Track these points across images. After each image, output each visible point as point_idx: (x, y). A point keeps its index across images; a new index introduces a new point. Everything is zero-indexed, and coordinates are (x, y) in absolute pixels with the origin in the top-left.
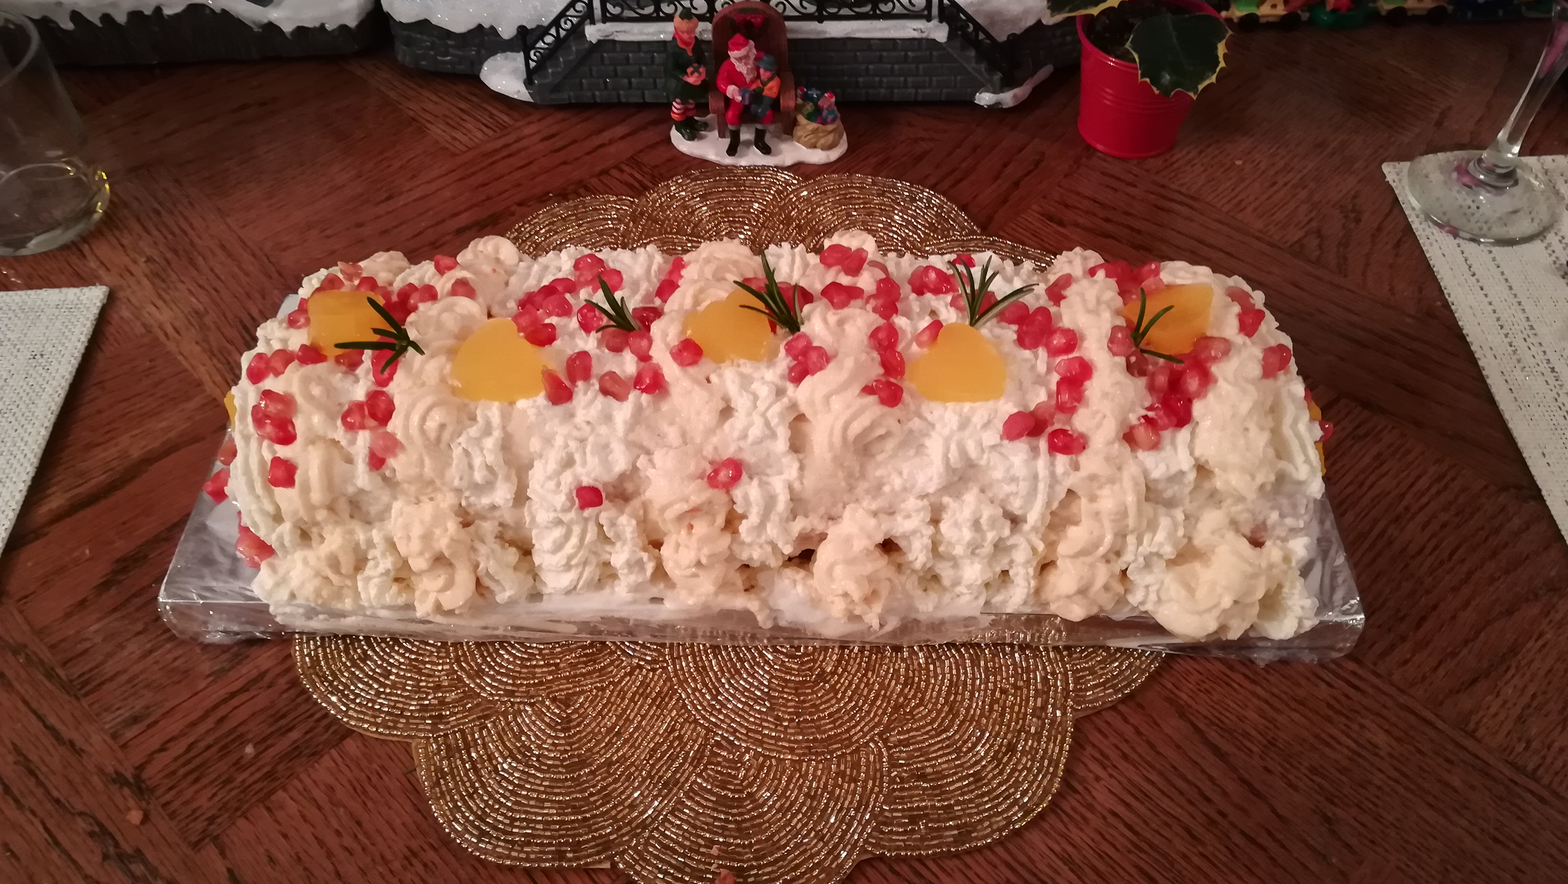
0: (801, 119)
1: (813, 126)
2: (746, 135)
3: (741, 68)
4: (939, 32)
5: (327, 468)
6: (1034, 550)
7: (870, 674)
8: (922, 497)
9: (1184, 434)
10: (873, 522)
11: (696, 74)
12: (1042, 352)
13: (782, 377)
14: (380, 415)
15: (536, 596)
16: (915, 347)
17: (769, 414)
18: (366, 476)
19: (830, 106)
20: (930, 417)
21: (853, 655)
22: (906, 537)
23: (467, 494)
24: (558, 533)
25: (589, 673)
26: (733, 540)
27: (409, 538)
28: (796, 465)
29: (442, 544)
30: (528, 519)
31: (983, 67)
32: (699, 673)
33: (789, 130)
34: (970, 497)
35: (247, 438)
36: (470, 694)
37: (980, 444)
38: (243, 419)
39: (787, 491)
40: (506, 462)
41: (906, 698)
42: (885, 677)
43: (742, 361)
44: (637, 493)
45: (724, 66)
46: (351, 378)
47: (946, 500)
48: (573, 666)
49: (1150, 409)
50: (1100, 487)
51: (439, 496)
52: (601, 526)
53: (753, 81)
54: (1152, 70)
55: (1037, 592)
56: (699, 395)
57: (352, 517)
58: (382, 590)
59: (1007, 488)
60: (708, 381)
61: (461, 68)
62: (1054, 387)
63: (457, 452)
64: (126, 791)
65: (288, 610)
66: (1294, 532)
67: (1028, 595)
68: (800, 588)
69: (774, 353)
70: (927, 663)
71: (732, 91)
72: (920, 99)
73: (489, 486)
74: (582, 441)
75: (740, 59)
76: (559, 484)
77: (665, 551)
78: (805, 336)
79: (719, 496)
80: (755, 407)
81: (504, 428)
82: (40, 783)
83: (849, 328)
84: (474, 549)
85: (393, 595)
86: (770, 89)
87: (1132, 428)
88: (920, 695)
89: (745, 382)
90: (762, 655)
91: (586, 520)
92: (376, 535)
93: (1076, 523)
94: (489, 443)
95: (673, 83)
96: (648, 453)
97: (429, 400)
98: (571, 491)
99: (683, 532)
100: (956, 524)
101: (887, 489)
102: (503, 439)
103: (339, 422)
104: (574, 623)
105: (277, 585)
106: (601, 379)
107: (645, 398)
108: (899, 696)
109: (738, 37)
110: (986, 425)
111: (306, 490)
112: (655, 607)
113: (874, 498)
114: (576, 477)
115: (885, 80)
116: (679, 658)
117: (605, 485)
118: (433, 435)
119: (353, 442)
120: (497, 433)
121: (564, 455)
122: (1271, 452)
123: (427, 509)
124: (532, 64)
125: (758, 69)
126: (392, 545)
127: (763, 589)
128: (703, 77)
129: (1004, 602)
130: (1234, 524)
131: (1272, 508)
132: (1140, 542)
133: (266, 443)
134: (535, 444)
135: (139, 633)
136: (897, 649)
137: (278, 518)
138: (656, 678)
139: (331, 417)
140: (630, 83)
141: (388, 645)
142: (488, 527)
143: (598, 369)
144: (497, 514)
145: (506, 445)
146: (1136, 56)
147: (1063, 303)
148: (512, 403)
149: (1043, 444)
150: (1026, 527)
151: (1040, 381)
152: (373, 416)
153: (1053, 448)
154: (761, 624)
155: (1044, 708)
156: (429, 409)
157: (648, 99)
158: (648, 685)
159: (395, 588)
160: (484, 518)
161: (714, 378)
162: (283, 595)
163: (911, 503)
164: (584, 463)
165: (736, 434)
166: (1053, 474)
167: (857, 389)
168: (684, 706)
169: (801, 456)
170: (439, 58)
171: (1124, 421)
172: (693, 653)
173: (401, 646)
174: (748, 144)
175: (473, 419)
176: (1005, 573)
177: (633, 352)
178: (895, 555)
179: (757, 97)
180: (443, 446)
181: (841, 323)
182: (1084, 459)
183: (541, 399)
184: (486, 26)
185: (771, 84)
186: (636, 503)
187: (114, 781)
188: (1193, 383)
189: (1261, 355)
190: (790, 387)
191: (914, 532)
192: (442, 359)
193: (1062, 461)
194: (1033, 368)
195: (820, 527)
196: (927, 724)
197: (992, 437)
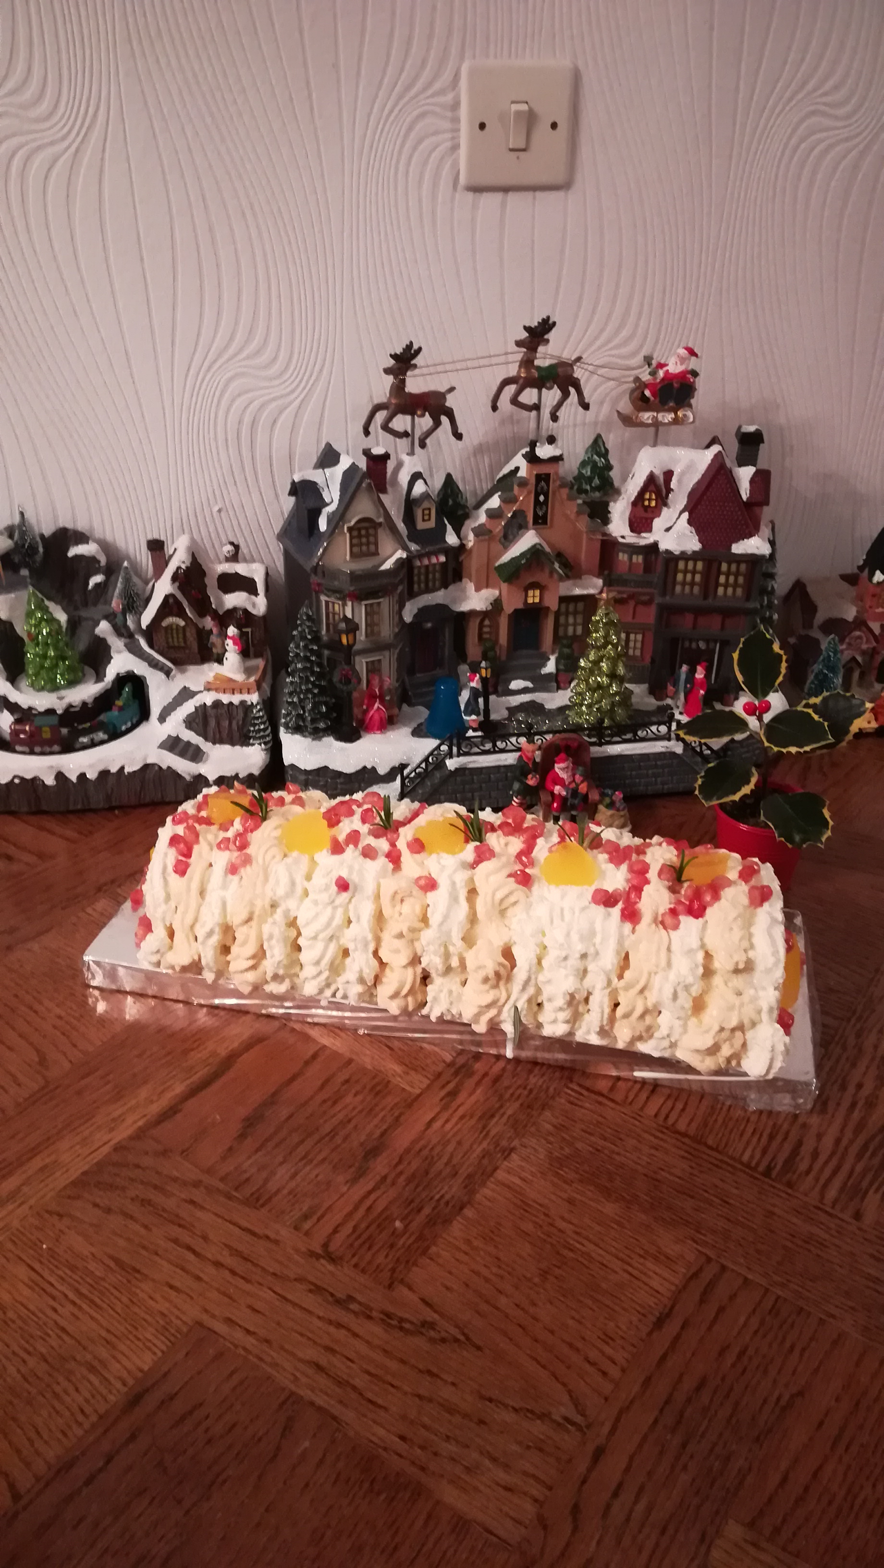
0: (601, 807)
1: (609, 812)
3: (563, 775)
4: (678, 748)
11: (533, 779)
19: (619, 799)
45: (552, 774)
53: (571, 783)
64: (323, 1261)
71: (557, 789)
72: (668, 791)
75: (561, 769)
82: (256, 1265)
86: (582, 788)
109: (560, 755)
115: (642, 781)
124: (407, 789)
125: (574, 775)
128: (537, 780)
179: (575, 793)
184: (369, 767)
185: (581, 785)
187: (311, 1256)
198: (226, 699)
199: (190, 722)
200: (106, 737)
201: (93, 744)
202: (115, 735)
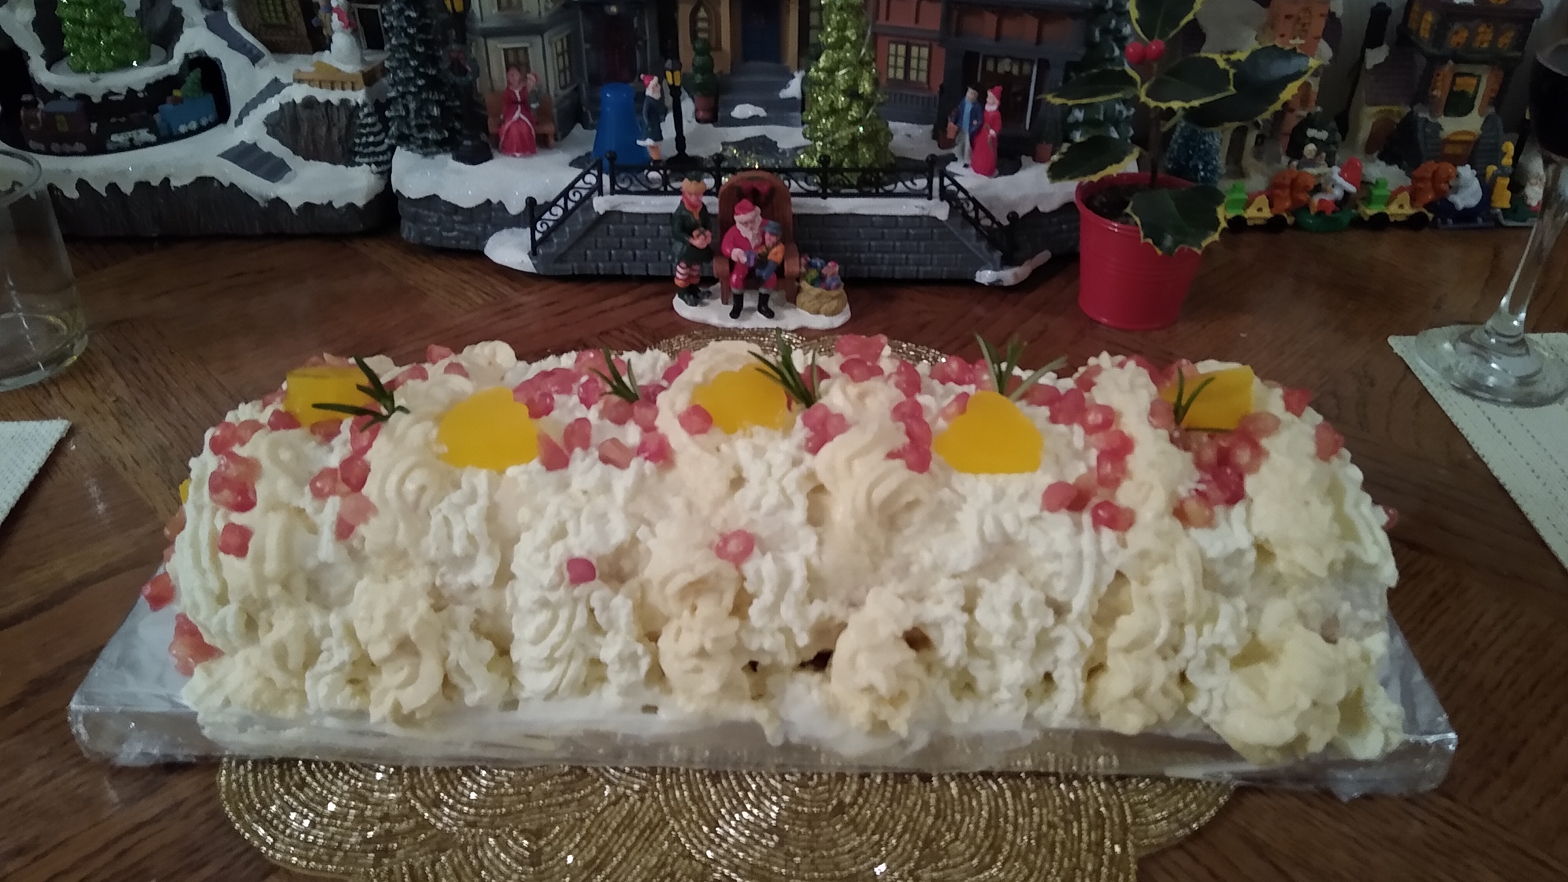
0: (805, 285)
1: (817, 290)
2: (750, 301)
3: (747, 233)
4: (941, 211)
5: (287, 538)
6: (1082, 644)
7: (895, 805)
8: (954, 576)
9: (1238, 510)
10: (900, 604)
11: (702, 237)
12: (1078, 429)
13: (799, 447)
14: (354, 481)
15: (512, 704)
16: (941, 423)
17: (785, 482)
18: (331, 545)
19: (833, 275)
20: (960, 490)
21: (875, 785)
22: (937, 625)
23: (443, 569)
24: (544, 616)
25: (567, 803)
26: (741, 627)
27: (372, 620)
28: (814, 539)
29: (409, 624)
30: (509, 602)
31: (983, 245)
32: (695, 803)
33: (792, 299)
34: (1009, 581)
35: (200, 509)
36: (425, 825)
37: (1017, 517)
38: (198, 488)
39: (804, 566)
40: (490, 535)
41: (938, 832)
42: (913, 809)
43: (757, 429)
44: (634, 573)
45: (731, 231)
46: (325, 448)
47: (982, 582)
48: (547, 795)
49: (1200, 481)
50: (1152, 568)
51: (411, 574)
52: (591, 611)
53: (757, 247)
54: (1155, 232)
55: (1086, 699)
56: (710, 462)
57: (308, 599)
58: (333, 691)
59: (1050, 567)
60: (718, 450)
61: (466, 244)
62: (1093, 462)
63: (436, 520)
65: (219, 718)
66: (1369, 627)
67: (1076, 702)
68: (815, 693)
69: (792, 424)
70: (960, 794)
71: (738, 254)
72: (921, 276)
73: (467, 561)
74: (578, 512)
75: (745, 224)
76: (547, 557)
77: (663, 643)
78: (823, 406)
79: (727, 569)
80: (769, 474)
81: (490, 497)
83: (869, 401)
84: (445, 637)
85: (345, 699)
86: (776, 254)
87: (1182, 502)
88: (954, 828)
89: (759, 452)
90: (767, 783)
91: (576, 601)
92: (334, 620)
93: (1128, 613)
94: (473, 511)
95: (678, 247)
96: (649, 524)
97: (410, 460)
98: (560, 566)
99: (686, 613)
100: (994, 610)
101: (915, 569)
102: (488, 508)
103: (307, 489)
104: (553, 739)
105: (211, 690)
106: (600, 447)
107: (649, 466)
108: (931, 828)
109: (745, 202)
110: (1023, 498)
111: (260, 559)
112: (649, 717)
113: (900, 580)
114: (568, 549)
115: (887, 256)
116: (672, 786)
117: (600, 559)
118: (410, 498)
119: (320, 510)
120: (482, 502)
121: (556, 523)
122: (1337, 530)
123: (396, 586)
124: (538, 236)
125: (763, 235)
126: (350, 633)
127: (773, 697)
128: (709, 240)
129: (1049, 715)
130: (1302, 616)
131: (1344, 598)
132: (1199, 634)
133: (222, 511)
134: (523, 515)
135: (41, 758)
136: (925, 778)
137: (222, 599)
138: (644, 808)
139: (299, 483)
140: (635, 255)
141: (331, 771)
142: (464, 613)
143: (596, 438)
144: (475, 596)
145: (492, 515)
146: (1137, 219)
147: (1094, 389)
148: (502, 472)
149: (1086, 518)
150: (1072, 617)
151: (1079, 455)
152: (346, 481)
153: (1097, 522)
154: (770, 740)
155: (1100, 843)
156: (410, 470)
157: (651, 273)
158: (636, 816)
159: (349, 689)
160: (460, 603)
161: (724, 448)
162: (217, 700)
163: (944, 584)
164: (578, 532)
165: (748, 504)
166: (1099, 553)
167: (879, 454)
168: (677, 839)
169: (818, 529)
170: (445, 234)
171: (1173, 495)
172: (688, 782)
173: (346, 772)
174: (751, 310)
175: (457, 486)
176: (1048, 677)
177: (636, 423)
178: (924, 653)
179: (762, 261)
180: (421, 511)
181: (862, 396)
182: (1131, 536)
183: (535, 465)
184: (495, 201)
185: (774, 250)
186: (633, 584)
188: (1243, 456)
189: (1313, 432)
190: (808, 457)
191: (948, 619)
192: (429, 424)
193: (1108, 536)
194: (1070, 444)
195: (840, 613)
196: (965, 861)
197: (1032, 508)
198: (321, 95)
199: (273, 125)
200: (153, 138)
201: (133, 146)
202: (167, 136)
